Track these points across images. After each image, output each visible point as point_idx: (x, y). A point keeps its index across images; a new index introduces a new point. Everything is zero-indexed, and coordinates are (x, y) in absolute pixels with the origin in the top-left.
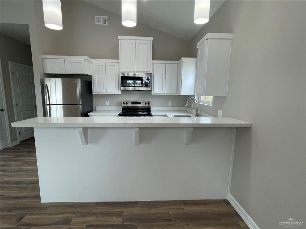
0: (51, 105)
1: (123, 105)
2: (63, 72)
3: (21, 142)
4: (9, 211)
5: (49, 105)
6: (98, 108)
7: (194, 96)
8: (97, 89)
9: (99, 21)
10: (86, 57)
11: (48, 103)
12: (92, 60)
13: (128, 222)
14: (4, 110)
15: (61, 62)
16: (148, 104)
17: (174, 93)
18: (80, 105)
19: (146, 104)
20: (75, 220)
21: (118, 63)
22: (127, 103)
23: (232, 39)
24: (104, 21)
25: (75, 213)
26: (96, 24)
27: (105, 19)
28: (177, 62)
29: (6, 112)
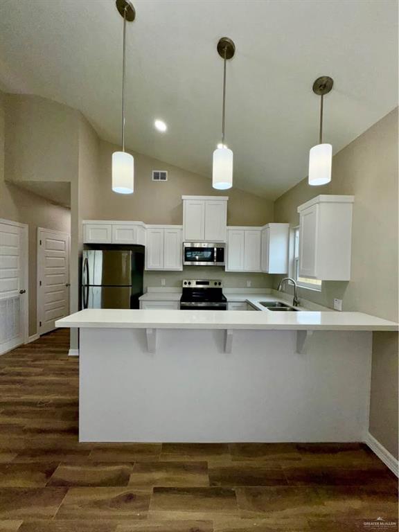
0: (90, 287)
1: (184, 286)
2: (108, 241)
3: (41, 336)
4: (33, 456)
5: (88, 286)
6: (149, 289)
7: (286, 275)
8: (150, 264)
9: (156, 176)
10: (140, 223)
11: (86, 283)
12: (147, 226)
13: (219, 485)
14: (25, 292)
15: (106, 229)
16: (220, 284)
17: (256, 269)
18: (129, 286)
19: (216, 284)
20: (134, 478)
21: (182, 229)
22: (189, 283)
23: (353, 203)
24: (163, 176)
25: (132, 463)
26: (153, 180)
27: (165, 174)
28: (261, 228)
29: (26, 294)
